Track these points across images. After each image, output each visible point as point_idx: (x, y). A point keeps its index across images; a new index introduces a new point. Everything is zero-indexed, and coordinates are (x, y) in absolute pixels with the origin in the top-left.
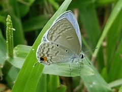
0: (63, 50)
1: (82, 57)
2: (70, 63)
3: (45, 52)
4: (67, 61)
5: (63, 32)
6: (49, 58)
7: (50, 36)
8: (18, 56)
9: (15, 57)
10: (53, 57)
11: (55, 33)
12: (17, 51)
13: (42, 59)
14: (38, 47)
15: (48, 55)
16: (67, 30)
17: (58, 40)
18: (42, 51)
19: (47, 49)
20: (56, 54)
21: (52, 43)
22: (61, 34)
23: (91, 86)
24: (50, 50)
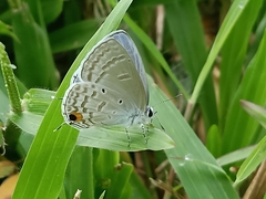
0: (113, 100)
1: (151, 114)
2: (127, 125)
3: (79, 104)
4: (122, 122)
5: (112, 65)
6: (86, 116)
7: (87, 73)
8: (31, 110)
9: (25, 112)
10: (94, 115)
11: (96, 68)
12: (29, 101)
13: (73, 117)
14: (66, 94)
15: (85, 110)
16: (117, 62)
17: (102, 80)
18: (72, 101)
19: (82, 97)
20: (100, 107)
21: (93, 86)
22: (107, 69)
23: (182, 165)
24: (89, 100)
